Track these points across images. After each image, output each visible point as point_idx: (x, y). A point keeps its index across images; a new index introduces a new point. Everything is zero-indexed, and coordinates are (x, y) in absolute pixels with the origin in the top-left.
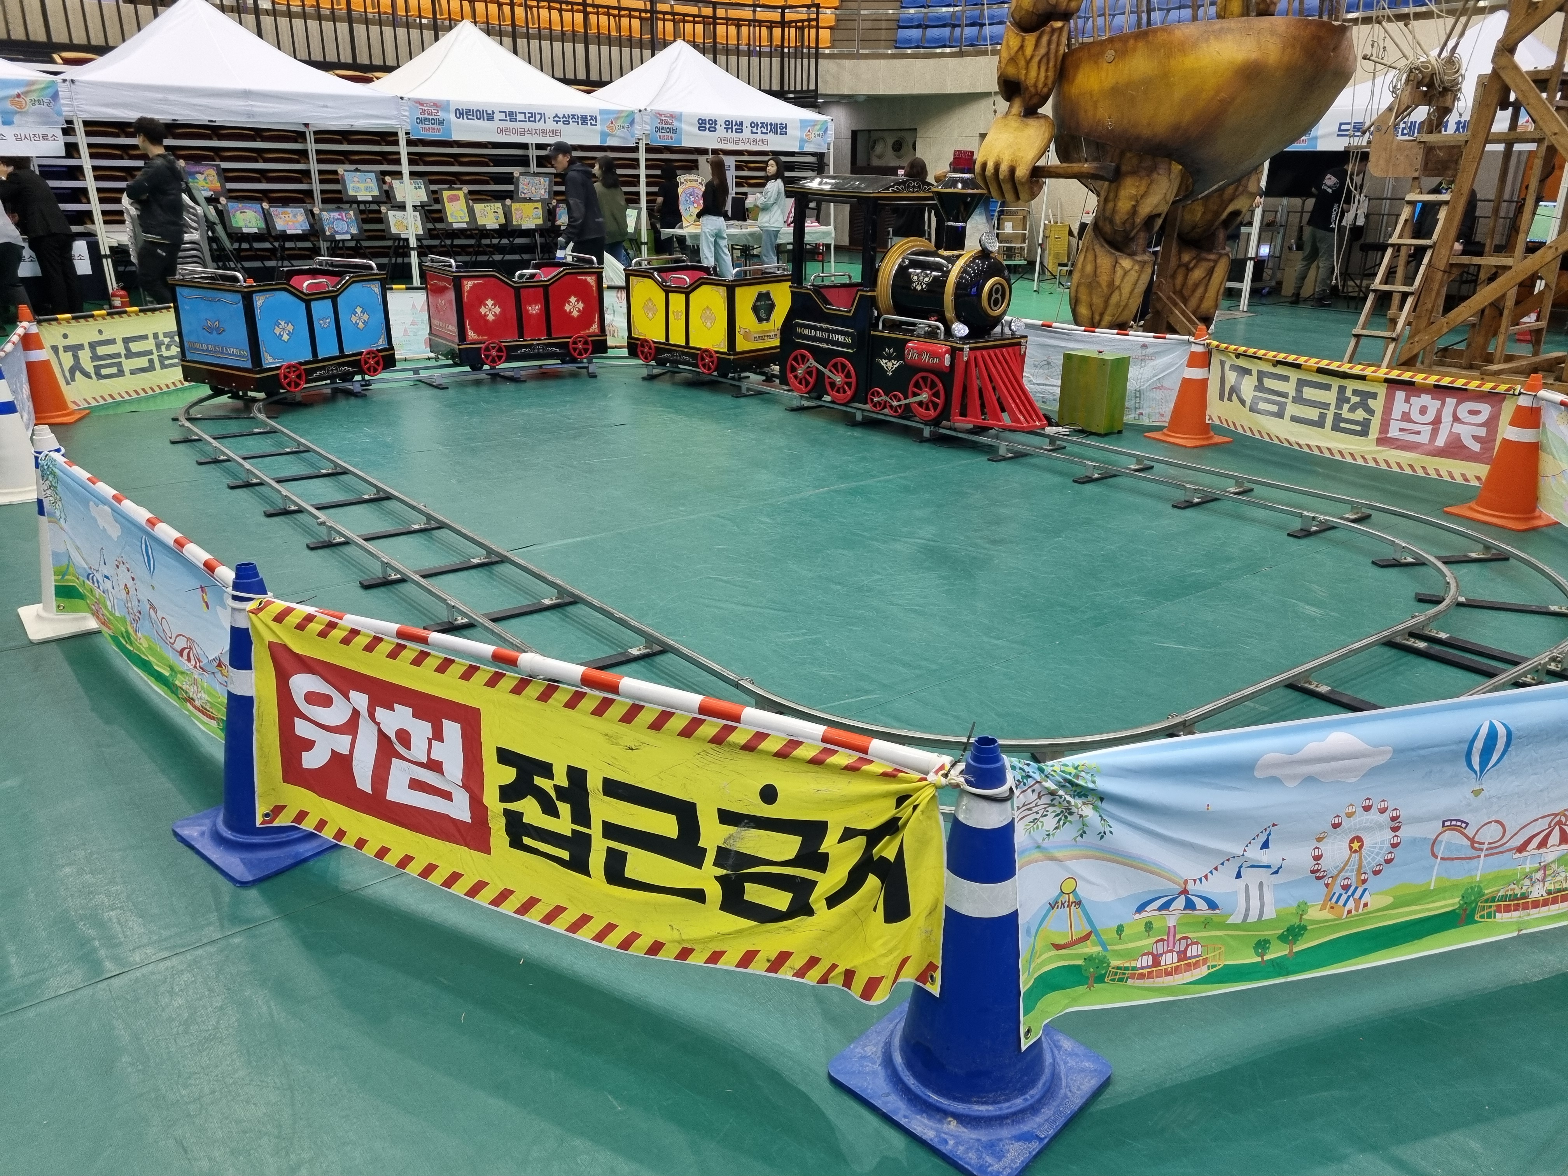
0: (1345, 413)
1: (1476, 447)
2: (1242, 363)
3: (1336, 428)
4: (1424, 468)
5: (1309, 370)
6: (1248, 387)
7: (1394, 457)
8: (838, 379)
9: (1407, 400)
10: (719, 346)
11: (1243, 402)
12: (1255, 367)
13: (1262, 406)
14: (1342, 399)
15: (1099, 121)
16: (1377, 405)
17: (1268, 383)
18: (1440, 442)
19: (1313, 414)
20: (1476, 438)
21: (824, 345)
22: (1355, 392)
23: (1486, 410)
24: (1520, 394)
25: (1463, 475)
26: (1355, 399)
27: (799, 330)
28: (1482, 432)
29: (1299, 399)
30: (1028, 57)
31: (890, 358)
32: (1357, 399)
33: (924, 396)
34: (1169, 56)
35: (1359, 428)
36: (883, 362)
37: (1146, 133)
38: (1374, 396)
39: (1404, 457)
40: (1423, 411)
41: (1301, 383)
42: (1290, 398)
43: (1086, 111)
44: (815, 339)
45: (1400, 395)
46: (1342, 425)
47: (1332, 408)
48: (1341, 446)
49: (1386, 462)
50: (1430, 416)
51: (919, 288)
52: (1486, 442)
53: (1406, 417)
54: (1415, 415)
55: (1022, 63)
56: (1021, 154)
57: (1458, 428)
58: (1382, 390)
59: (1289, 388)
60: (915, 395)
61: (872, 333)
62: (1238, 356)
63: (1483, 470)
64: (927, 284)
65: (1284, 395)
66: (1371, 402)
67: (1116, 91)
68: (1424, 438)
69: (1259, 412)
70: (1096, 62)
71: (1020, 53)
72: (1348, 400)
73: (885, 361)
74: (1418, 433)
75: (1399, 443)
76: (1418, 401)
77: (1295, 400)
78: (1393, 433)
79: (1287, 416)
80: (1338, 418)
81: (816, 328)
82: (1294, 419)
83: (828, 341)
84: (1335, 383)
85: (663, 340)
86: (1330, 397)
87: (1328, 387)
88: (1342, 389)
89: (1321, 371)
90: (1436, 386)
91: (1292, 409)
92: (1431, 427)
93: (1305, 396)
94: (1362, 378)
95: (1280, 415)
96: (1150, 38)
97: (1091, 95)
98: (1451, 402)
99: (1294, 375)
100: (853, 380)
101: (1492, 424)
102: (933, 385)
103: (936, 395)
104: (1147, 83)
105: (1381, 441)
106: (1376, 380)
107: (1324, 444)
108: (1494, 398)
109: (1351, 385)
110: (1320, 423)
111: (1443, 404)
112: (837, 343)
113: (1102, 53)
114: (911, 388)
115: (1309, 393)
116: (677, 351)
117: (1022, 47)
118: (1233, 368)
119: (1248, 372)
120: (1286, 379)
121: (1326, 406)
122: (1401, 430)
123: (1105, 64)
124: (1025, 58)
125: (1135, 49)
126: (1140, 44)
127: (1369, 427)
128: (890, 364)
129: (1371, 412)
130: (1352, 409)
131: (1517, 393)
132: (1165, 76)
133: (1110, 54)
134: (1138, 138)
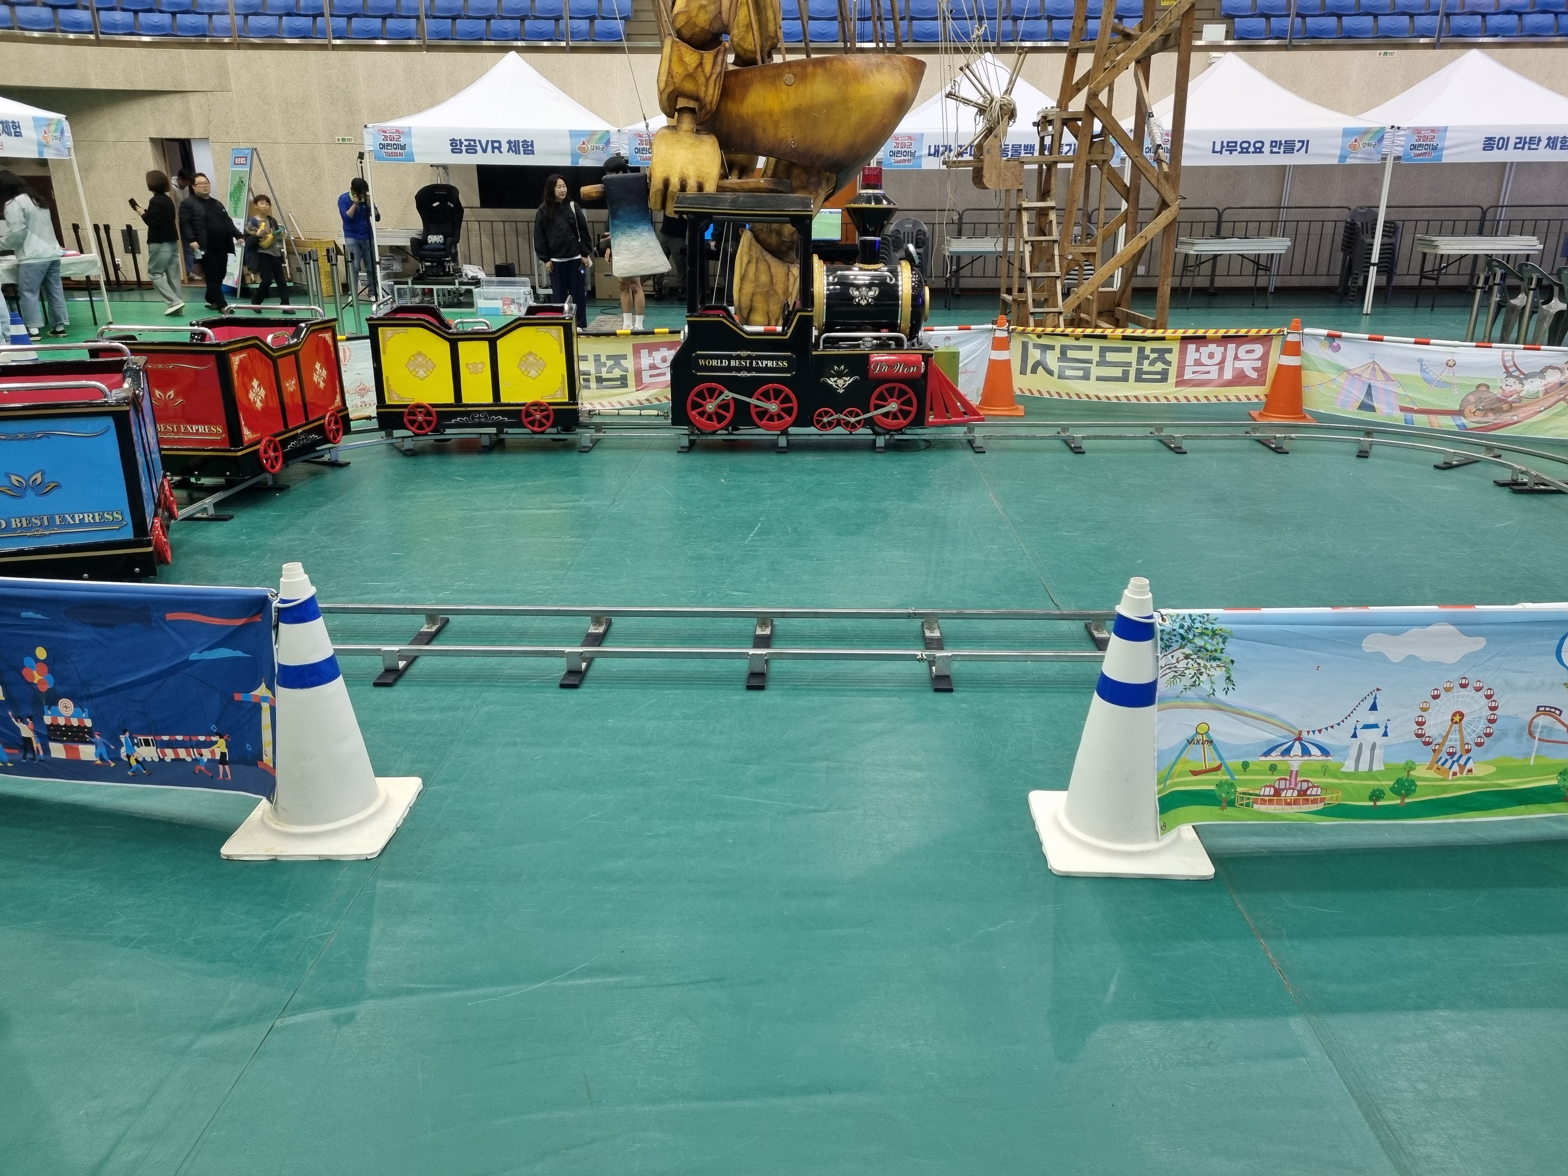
0: (1146, 366)
1: (1254, 375)
2: (1044, 341)
3: (1138, 379)
4: (1216, 397)
5: (1115, 339)
6: (1052, 359)
7: (1191, 392)
8: (773, 407)
9: (1197, 350)
10: (553, 396)
11: (1050, 373)
12: (1058, 343)
13: (1068, 373)
14: (1142, 356)
15: (782, 139)
16: (1173, 357)
17: (1071, 354)
18: (1228, 375)
19: (1118, 372)
20: (1254, 369)
21: (744, 374)
22: (1153, 351)
23: (1259, 350)
24: (1288, 333)
25: (1246, 396)
26: (1153, 356)
27: (701, 362)
28: (1258, 364)
29: (1102, 363)
30: (708, 75)
31: (840, 375)
32: (1156, 355)
33: (893, 406)
34: (846, 83)
35: (1159, 377)
36: (831, 381)
37: (827, 151)
38: (1170, 351)
39: (1201, 391)
40: (1211, 356)
41: (1103, 351)
42: (1094, 363)
43: (764, 130)
44: (729, 369)
45: (1191, 347)
46: (1144, 376)
47: (1134, 365)
48: (1146, 393)
49: (1186, 398)
50: (1218, 358)
51: (863, 303)
52: (1262, 371)
53: (1198, 363)
54: (1205, 360)
55: (702, 80)
56: (707, 170)
57: (1238, 364)
58: (1176, 346)
59: (1094, 355)
60: (877, 407)
61: (814, 353)
62: (1039, 336)
63: (1262, 391)
64: (873, 298)
65: (1090, 362)
66: (1167, 356)
67: (798, 113)
68: (1214, 375)
69: (1067, 378)
70: (773, 84)
71: (700, 70)
72: (1147, 357)
73: (832, 380)
74: (1208, 372)
75: (1194, 382)
76: (1205, 350)
77: (1099, 364)
78: (1188, 375)
79: (1093, 377)
80: (1139, 372)
81: (729, 358)
82: (1099, 379)
83: (750, 369)
84: (1135, 346)
85: (451, 400)
86: (1132, 357)
87: (1129, 350)
88: (1141, 350)
89: (1125, 338)
90: (1223, 337)
91: (1096, 371)
92: (1217, 367)
93: (1108, 359)
94: (1163, 339)
95: (1086, 377)
96: (828, 65)
97: (770, 115)
98: (1231, 347)
99: (1096, 345)
100: (795, 404)
101: (1265, 358)
102: (902, 393)
103: (908, 402)
104: (829, 106)
105: (1179, 384)
106: (1173, 339)
107: (1131, 394)
108: (1266, 340)
109: (1148, 346)
110: (1125, 378)
111: (1226, 349)
112: (767, 369)
113: (780, 76)
114: (873, 401)
115: (1111, 357)
116: (479, 412)
117: (701, 64)
118: (1036, 346)
119: (1052, 348)
120: (1090, 348)
121: (1129, 364)
122: (1194, 373)
123: (785, 87)
124: (705, 76)
125: (814, 75)
126: (819, 71)
127: (1167, 374)
128: (840, 382)
129: (1169, 363)
130: (1152, 363)
131: (1285, 333)
132: (845, 100)
133: (789, 77)
134: (820, 156)
